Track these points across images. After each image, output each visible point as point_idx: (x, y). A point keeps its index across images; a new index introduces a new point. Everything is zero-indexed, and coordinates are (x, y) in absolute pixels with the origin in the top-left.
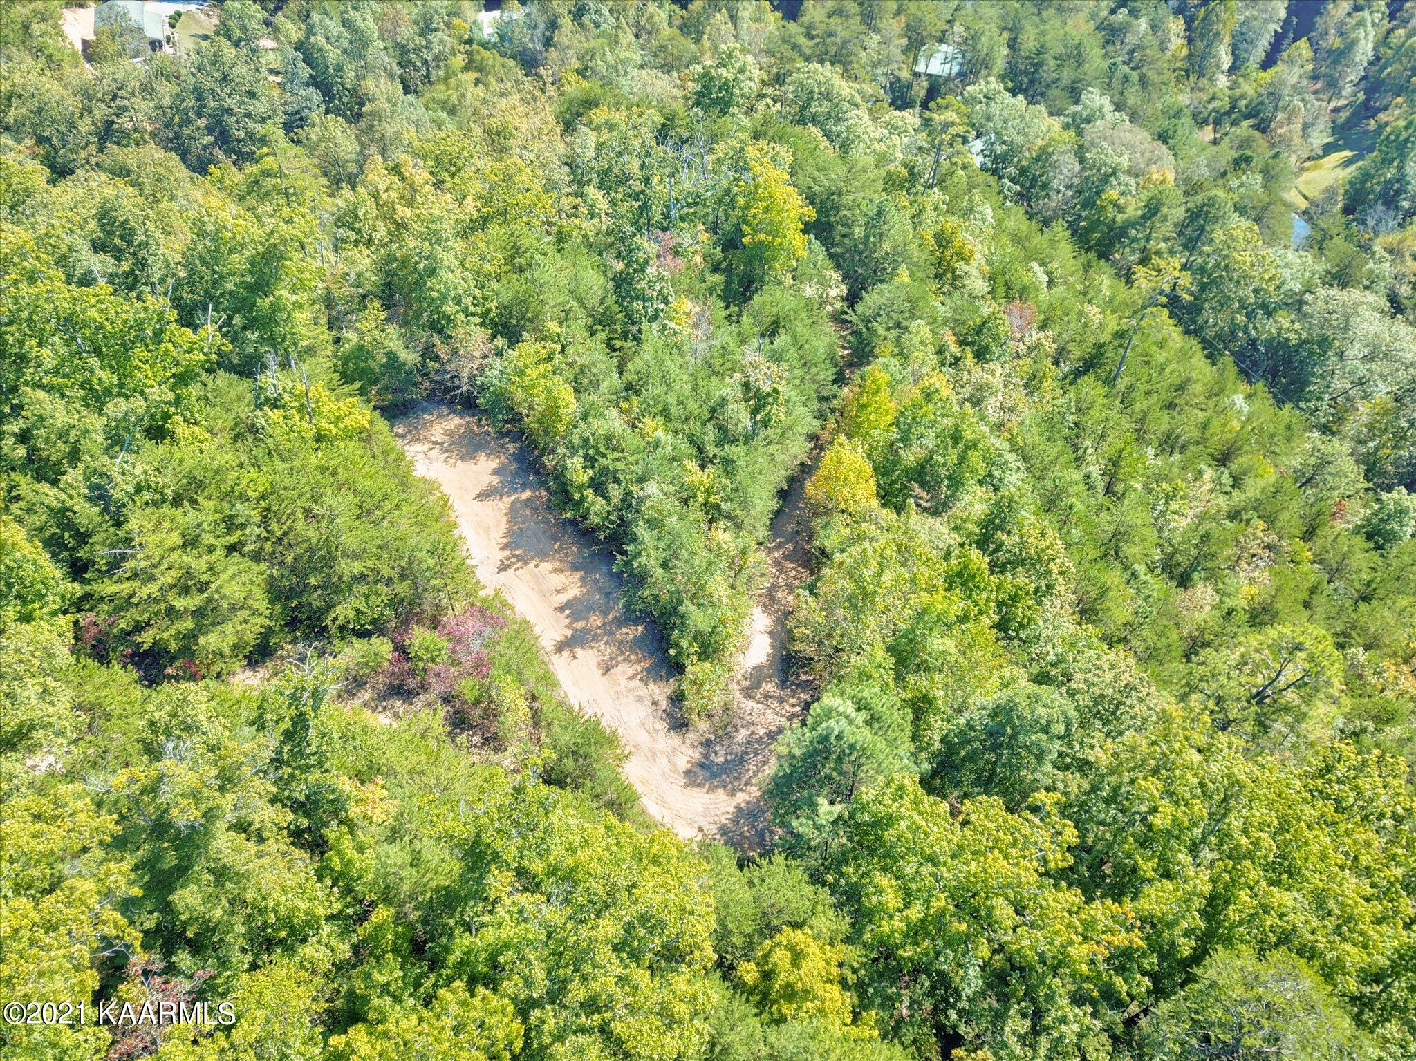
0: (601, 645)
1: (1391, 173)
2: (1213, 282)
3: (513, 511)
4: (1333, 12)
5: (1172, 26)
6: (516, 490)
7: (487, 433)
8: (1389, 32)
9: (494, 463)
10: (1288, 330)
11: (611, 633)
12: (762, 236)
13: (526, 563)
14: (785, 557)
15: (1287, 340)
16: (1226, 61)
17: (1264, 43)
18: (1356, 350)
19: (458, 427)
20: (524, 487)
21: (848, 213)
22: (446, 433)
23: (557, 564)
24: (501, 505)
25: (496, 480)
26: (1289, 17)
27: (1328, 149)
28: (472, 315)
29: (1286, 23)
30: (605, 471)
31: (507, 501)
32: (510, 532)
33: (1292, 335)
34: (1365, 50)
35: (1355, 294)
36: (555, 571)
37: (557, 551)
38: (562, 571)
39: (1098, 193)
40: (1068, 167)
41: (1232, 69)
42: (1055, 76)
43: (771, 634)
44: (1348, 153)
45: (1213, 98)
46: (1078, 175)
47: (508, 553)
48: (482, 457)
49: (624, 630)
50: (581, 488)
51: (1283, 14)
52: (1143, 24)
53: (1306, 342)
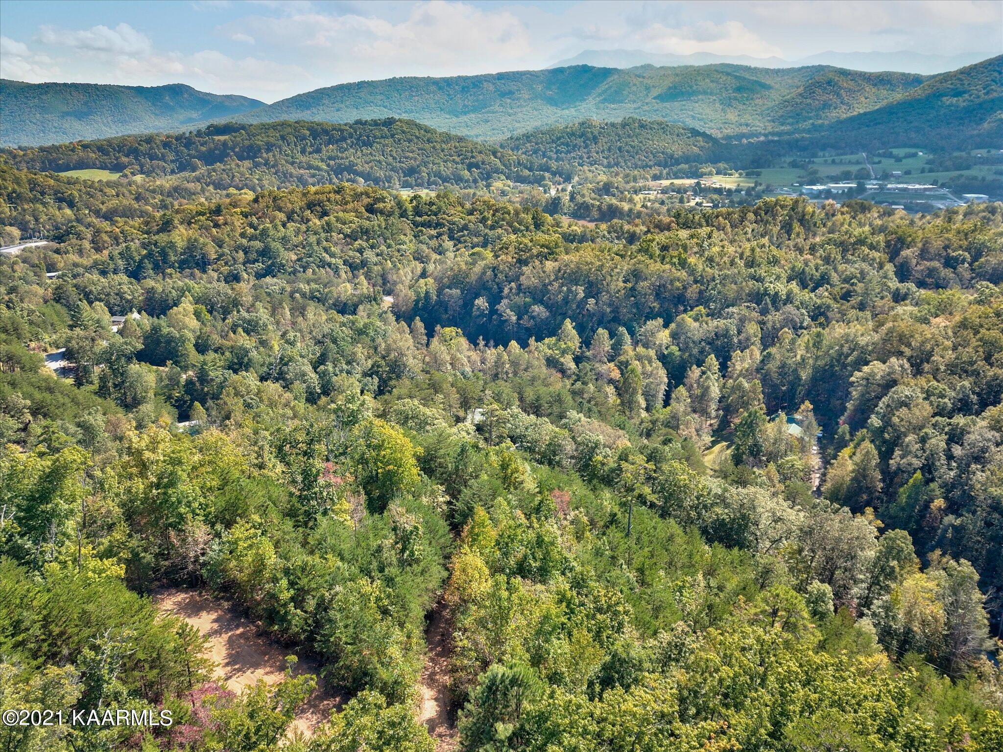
0: (309, 715)
1: (750, 442)
2: (671, 494)
3: (231, 642)
4: (692, 375)
5: (608, 390)
6: (231, 630)
7: (206, 599)
8: (725, 384)
9: (214, 616)
10: (722, 515)
11: (315, 706)
12: (391, 467)
13: (244, 672)
14: (436, 655)
15: (723, 519)
16: (643, 404)
17: (661, 396)
18: (765, 521)
19: (184, 599)
20: (237, 627)
21: (442, 460)
22: (174, 604)
23: (268, 669)
24: (220, 640)
25: (216, 626)
26: (669, 380)
27: (714, 443)
28: (198, 515)
29: (669, 385)
30: (301, 590)
31: (225, 637)
32: (229, 656)
33: (725, 516)
34: (715, 391)
35: (751, 489)
36: (267, 673)
37: (268, 661)
38: (272, 673)
39: (590, 459)
40: (569, 447)
41: (648, 409)
42: (549, 411)
43: (436, 699)
44: (725, 443)
45: (642, 422)
46: (576, 450)
47: (229, 668)
48: (204, 614)
49: (325, 702)
50: (285, 605)
51: (666, 380)
52: (591, 387)
53: (734, 519)
